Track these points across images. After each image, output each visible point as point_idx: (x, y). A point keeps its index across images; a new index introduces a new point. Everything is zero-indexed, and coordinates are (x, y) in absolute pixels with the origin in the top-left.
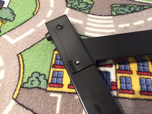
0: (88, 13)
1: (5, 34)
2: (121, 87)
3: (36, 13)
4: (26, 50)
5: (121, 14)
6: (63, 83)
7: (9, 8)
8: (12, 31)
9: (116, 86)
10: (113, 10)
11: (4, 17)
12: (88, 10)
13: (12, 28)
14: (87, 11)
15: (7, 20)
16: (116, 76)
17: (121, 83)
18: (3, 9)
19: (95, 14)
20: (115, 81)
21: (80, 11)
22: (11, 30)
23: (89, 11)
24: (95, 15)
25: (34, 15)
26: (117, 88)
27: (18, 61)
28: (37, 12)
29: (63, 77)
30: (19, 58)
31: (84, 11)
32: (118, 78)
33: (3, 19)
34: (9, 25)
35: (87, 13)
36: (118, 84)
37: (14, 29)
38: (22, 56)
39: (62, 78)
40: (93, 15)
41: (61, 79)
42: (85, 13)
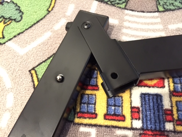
0: (125, 9)
1: (10, 40)
2: (178, 117)
3: (52, 10)
4: (41, 63)
5: (170, 10)
6: (97, 112)
7: (13, 2)
8: (20, 36)
9: (172, 115)
10: (159, 3)
11: (7, 16)
12: (124, 4)
13: (19, 31)
14: (123, 6)
15: (12, 20)
16: (171, 101)
17: (178, 110)
18: (5, 4)
19: (135, 9)
20: (170, 108)
21: (113, 5)
22: (19, 34)
23: (126, 6)
24: (135, 11)
25: (49, 12)
26: (173, 119)
27: (31, 79)
28: (53, 7)
29: (95, 102)
30: (32, 76)
31: (118, 5)
32: (174, 104)
33: (6, 19)
34: (14, 28)
35: (123, 9)
36: (175, 112)
37: (22, 33)
38: (36, 72)
39: (95, 104)
40: (132, 10)
41: (93, 106)
42: (120, 8)
